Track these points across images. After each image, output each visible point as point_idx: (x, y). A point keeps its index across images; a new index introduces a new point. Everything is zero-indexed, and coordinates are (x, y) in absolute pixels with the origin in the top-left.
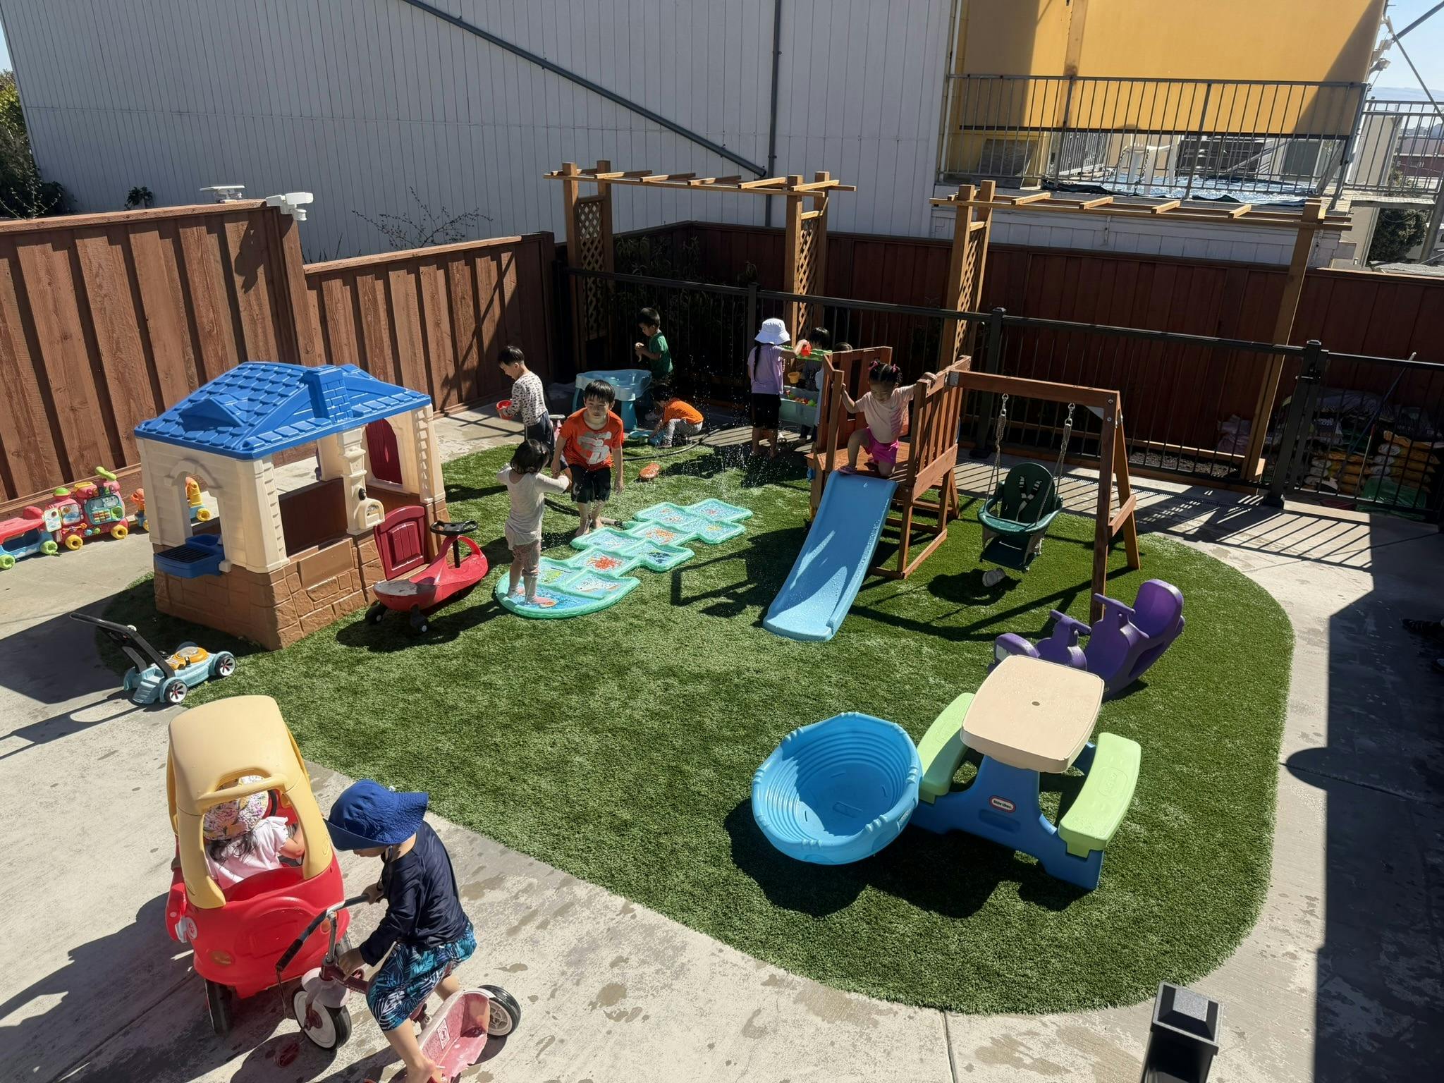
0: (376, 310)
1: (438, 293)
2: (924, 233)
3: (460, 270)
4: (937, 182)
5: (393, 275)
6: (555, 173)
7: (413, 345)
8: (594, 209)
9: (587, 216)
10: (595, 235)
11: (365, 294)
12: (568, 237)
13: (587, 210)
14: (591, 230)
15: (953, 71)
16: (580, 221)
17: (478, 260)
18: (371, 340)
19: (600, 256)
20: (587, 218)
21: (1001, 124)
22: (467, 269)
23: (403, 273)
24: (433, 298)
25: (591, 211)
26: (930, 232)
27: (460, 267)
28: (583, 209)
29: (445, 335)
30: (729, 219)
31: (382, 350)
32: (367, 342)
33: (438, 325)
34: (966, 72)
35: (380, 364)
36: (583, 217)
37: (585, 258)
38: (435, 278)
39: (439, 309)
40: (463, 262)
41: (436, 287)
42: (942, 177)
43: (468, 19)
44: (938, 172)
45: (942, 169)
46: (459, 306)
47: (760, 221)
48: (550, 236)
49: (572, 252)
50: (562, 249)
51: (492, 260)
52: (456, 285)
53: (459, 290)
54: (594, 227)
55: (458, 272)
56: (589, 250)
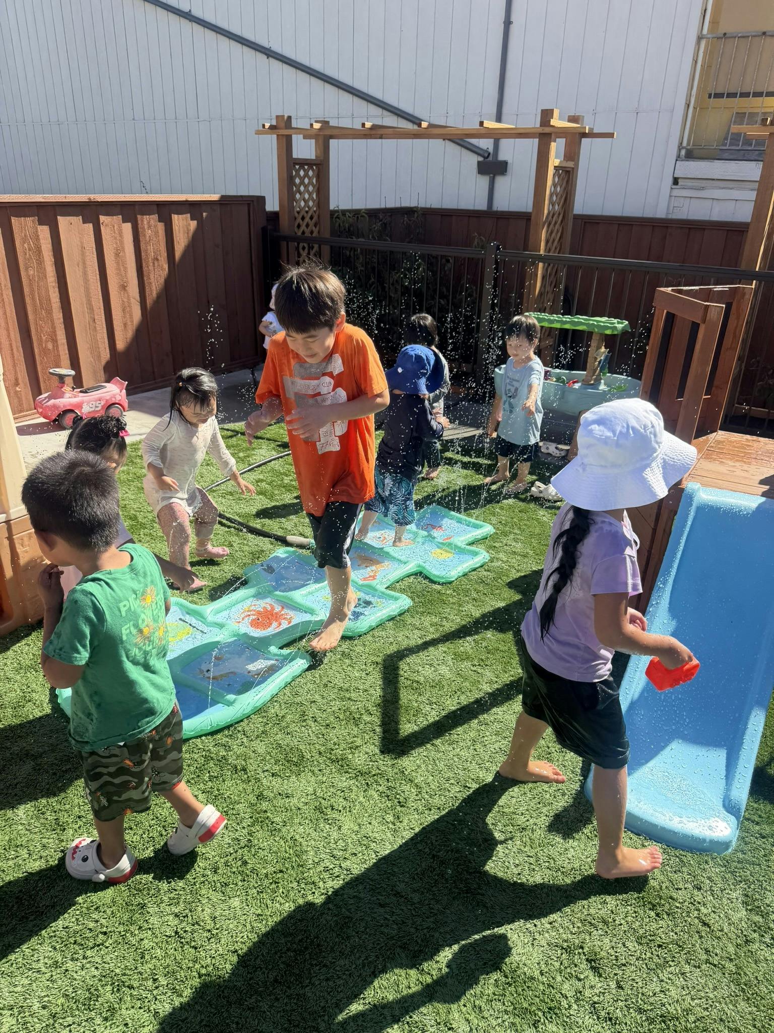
0: (40, 262)
1: (123, 249)
2: (661, 214)
3: (151, 225)
4: (678, 158)
5: (63, 222)
6: (267, 125)
7: (91, 309)
8: (311, 173)
9: (302, 179)
10: (311, 203)
11: (24, 240)
12: (281, 205)
13: (302, 173)
14: (307, 196)
15: (705, 31)
16: (295, 184)
17: (175, 217)
18: (33, 299)
19: (315, 226)
20: (302, 183)
21: (759, 90)
22: (161, 227)
23: (77, 220)
24: (117, 255)
25: (306, 175)
26: (667, 213)
27: (152, 222)
28: (298, 171)
29: (132, 300)
30: (449, 203)
31: (49, 312)
32: (28, 300)
33: (123, 287)
34: (721, 32)
35: (47, 329)
36: (297, 181)
37: (299, 226)
38: (121, 233)
39: (125, 268)
40: (156, 217)
41: (122, 242)
42: (683, 152)
43: (197, 12)
44: (680, 147)
45: (685, 144)
46: (151, 268)
47: (482, 205)
48: (261, 200)
49: (284, 222)
50: (274, 216)
51: (192, 219)
52: (147, 243)
53: (151, 249)
54: (310, 194)
55: (149, 227)
56: (303, 218)
